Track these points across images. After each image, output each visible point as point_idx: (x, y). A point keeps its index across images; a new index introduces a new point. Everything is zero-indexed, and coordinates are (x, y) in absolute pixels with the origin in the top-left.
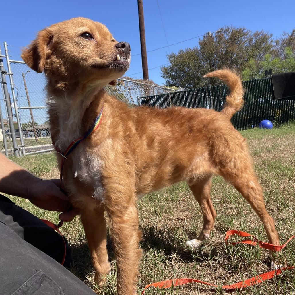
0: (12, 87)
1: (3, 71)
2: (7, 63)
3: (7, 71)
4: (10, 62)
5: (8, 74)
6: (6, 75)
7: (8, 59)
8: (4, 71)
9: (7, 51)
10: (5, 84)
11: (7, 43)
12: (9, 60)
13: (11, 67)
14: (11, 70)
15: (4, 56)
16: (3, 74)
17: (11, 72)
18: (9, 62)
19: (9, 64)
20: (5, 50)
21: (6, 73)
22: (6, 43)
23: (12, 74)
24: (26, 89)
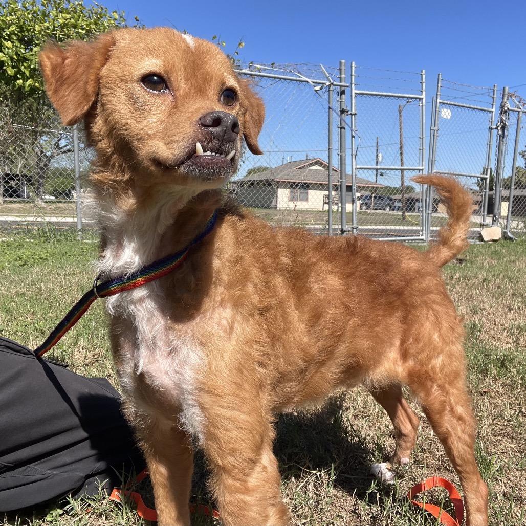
0: (352, 134)
1: (343, 109)
2: (351, 96)
3: (349, 109)
4: (356, 93)
5: (349, 113)
6: (347, 115)
7: (353, 89)
8: (345, 109)
9: (353, 77)
10: (343, 130)
11: (355, 65)
12: (354, 91)
13: (356, 103)
14: (355, 106)
15: (348, 85)
16: (342, 113)
17: (355, 111)
18: (353, 94)
19: (353, 97)
20: (351, 76)
21: (347, 112)
22: (353, 65)
23: (356, 114)
24: (401, 135)
